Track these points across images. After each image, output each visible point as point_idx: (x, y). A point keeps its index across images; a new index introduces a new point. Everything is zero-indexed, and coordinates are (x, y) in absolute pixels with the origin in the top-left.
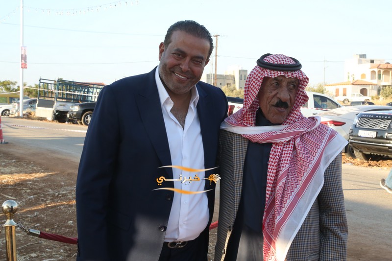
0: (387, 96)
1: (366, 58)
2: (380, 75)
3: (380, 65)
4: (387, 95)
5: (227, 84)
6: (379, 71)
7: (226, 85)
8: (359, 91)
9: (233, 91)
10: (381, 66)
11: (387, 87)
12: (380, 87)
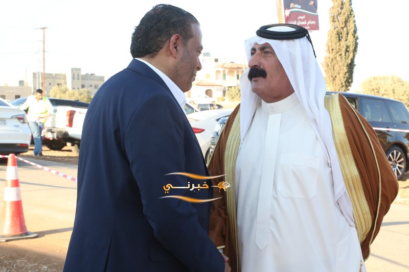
0: (233, 98)
1: (210, 56)
2: (225, 75)
3: (224, 64)
4: (234, 96)
5: (58, 84)
6: (224, 71)
7: (57, 86)
8: (205, 92)
9: (65, 92)
10: (225, 66)
11: (233, 88)
12: (225, 88)
